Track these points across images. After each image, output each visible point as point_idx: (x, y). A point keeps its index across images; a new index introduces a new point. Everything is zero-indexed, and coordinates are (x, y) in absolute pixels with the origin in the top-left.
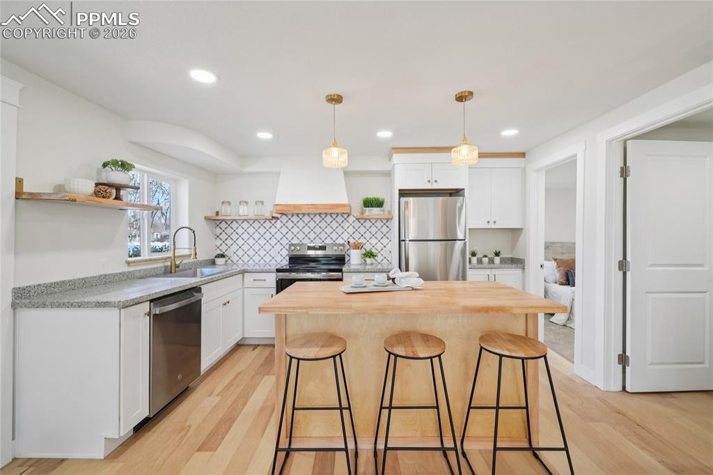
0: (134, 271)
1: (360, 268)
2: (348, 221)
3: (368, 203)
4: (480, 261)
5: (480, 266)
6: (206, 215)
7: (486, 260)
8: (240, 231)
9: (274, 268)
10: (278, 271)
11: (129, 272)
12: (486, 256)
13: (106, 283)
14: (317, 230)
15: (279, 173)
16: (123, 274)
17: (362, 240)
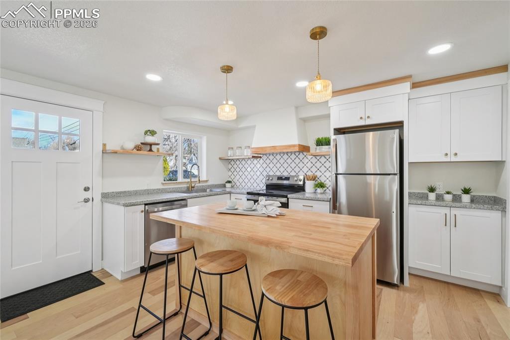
0: (167, 188)
1: (312, 196)
2: (307, 158)
3: (320, 143)
4: (439, 198)
5: (439, 203)
6: (221, 157)
7: (448, 197)
8: (241, 166)
9: (245, 192)
10: (248, 193)
11: (162, 189)
12: (448, 193)
13: (148, 193)
14: (286, 165)
15: (255, 127)
16: (159, 189)
17: (318, 174)
